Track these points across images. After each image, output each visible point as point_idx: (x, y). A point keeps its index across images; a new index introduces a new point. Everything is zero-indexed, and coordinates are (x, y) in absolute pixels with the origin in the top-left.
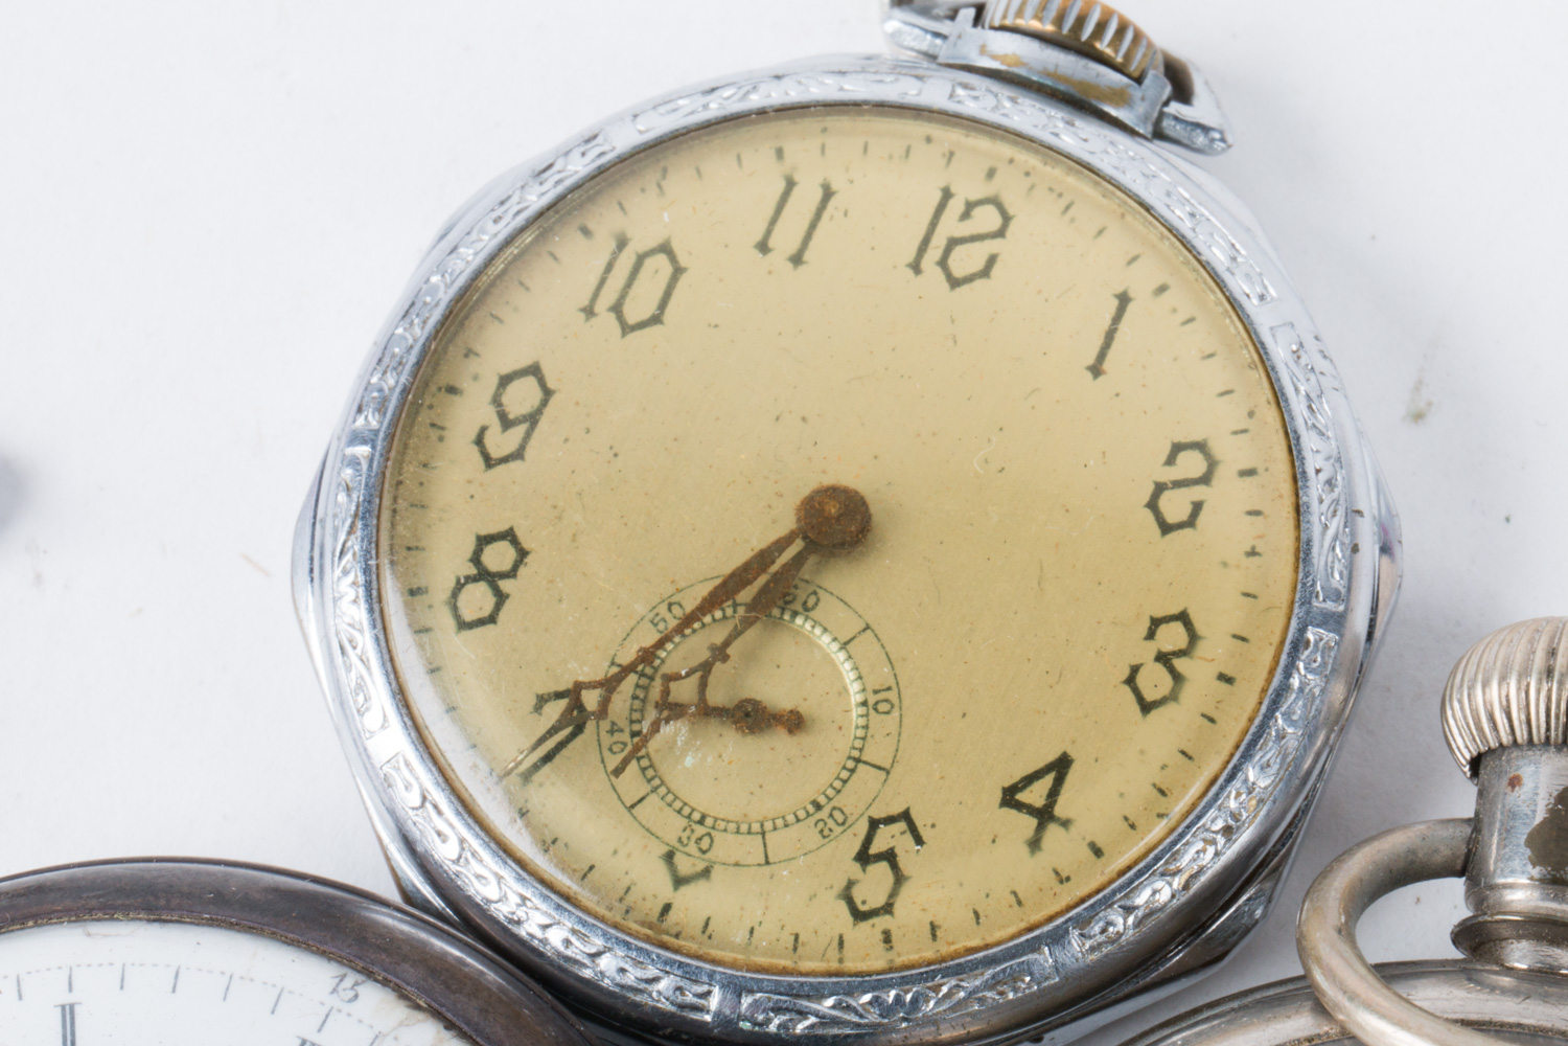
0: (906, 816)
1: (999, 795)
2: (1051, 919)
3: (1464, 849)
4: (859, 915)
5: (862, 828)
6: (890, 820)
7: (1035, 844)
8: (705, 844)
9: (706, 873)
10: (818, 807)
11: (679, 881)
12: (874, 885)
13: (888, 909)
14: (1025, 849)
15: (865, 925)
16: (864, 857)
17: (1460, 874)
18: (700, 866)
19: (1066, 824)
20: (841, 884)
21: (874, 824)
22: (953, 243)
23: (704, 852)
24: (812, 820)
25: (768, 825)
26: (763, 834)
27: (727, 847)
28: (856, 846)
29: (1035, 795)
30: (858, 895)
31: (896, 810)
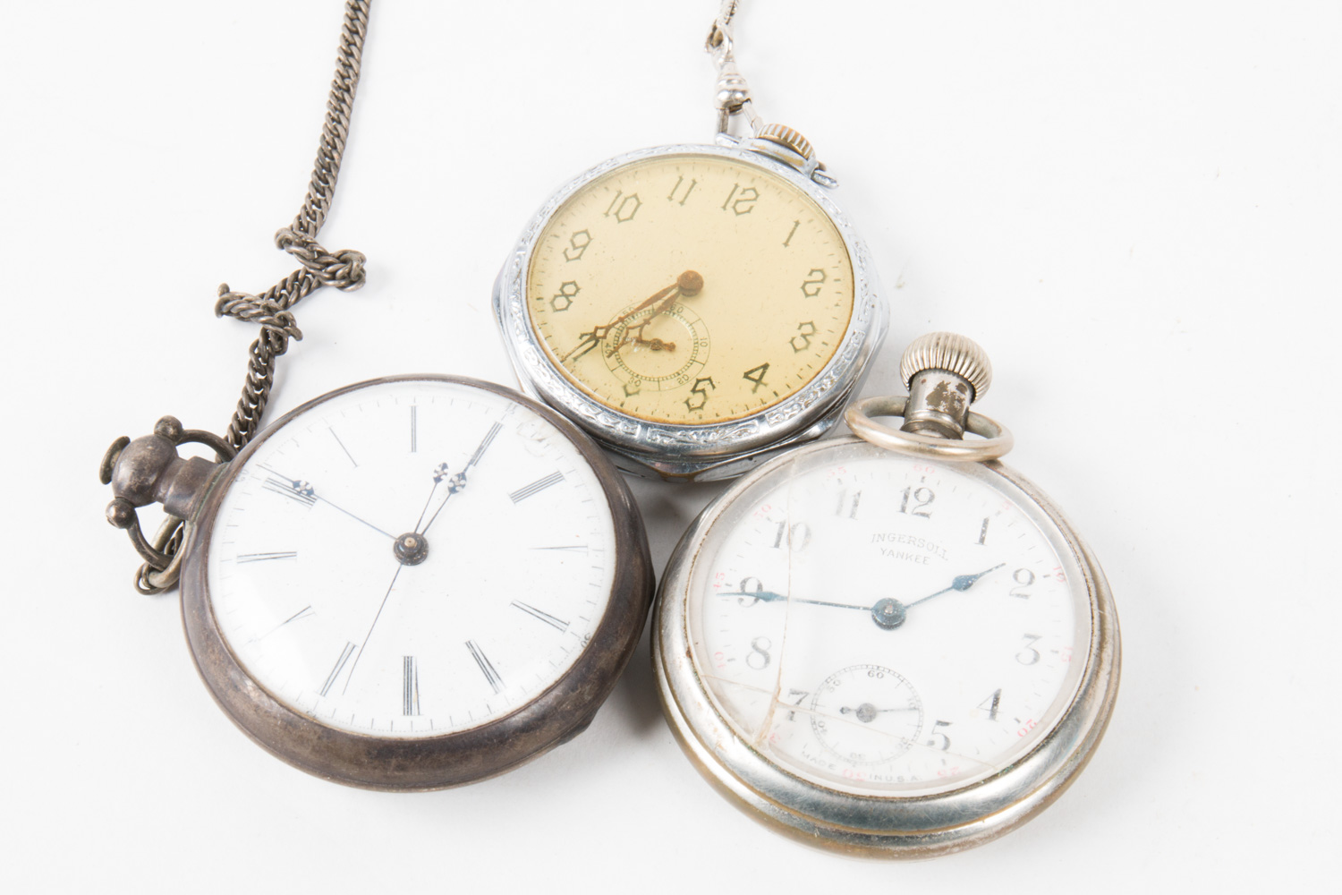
0: (709, 379)
1: (743, 375)
2: (758, 412)
3: (904, 406)
4: (691, 409)
5: (694, 382)
6: (704, 380)
7: (754, 391)
8: (638, 383)
9: (637, 393)
10: (679, 374)
11: (628, 395)
12: (697, 400)
13: (701, 407)
14: (751, 392)
15: (692, 413)
16: (694, 391)
17: (903, 415)
18: (636, 390)
19: (765, 385)
20: (685, 399)
21: (698, 381)
22: (737, 201)
23: (637, 386)
24: (676, 379)
25: (661, 379)
26: (659, 381)
27: (644, 385)
28: (692, 387)
29: (756, 375)
30: (691, 402)
31: (707, 377)
